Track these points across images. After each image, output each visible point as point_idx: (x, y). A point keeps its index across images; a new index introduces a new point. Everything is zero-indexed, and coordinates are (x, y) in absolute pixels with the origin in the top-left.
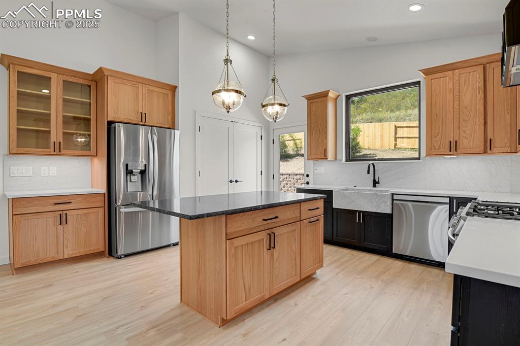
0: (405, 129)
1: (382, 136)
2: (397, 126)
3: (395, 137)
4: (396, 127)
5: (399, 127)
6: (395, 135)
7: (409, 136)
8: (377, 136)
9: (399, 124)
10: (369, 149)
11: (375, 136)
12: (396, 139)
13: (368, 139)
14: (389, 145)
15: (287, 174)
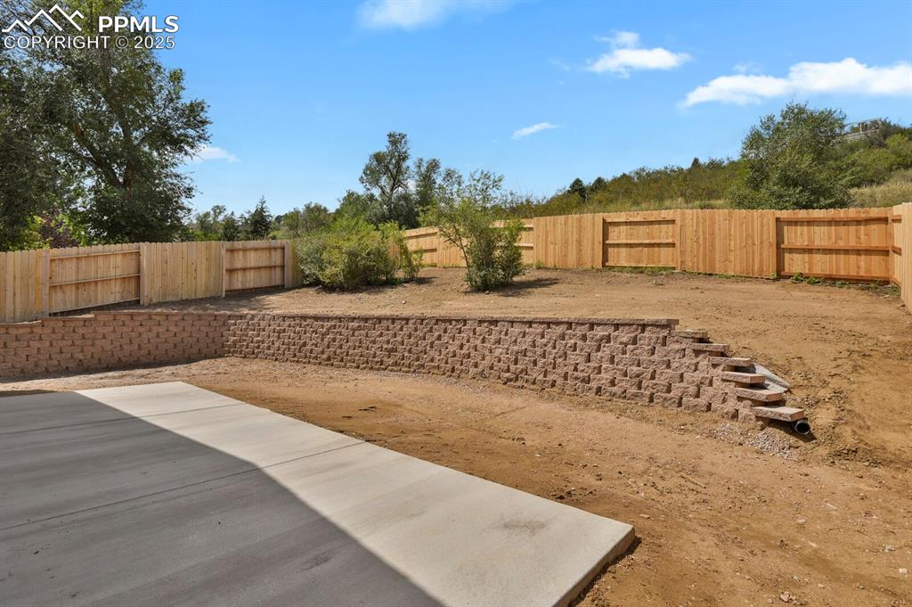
0: (623, 228)
1: (579, 242)
2: (609, 220)
3: (604, 244)
4: (606, 225)
5: (610, 223)
6: (604, 241)
7: (629, 242)
8: (570, 243)
9: (611, 217)
10: (555, 269)
11: (566, 242)
12: (605, 247)
13: (554, 249)
14: (593, 261)
15: (336, 318)
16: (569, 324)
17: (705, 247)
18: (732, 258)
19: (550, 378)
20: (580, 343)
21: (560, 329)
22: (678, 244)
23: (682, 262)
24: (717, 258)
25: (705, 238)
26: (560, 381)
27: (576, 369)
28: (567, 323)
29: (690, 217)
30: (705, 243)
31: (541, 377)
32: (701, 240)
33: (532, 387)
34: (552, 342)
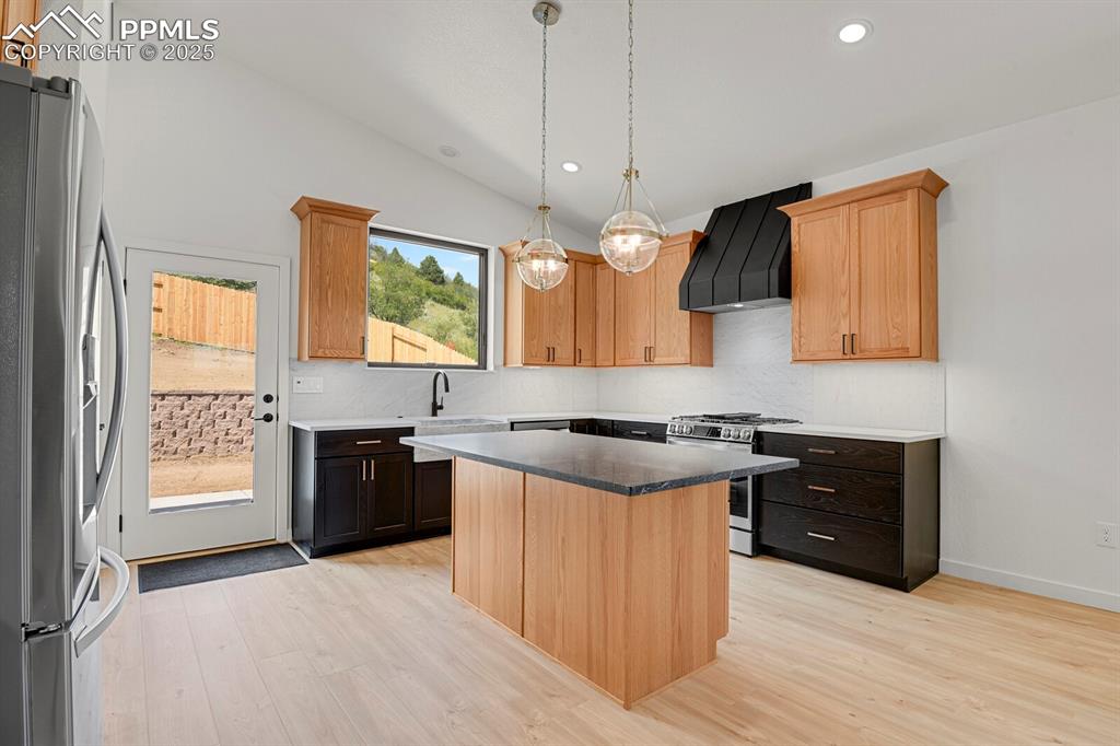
16: (216, 396)
17: (195, 319)
18: (222, 332)
19: (196, 445)
20: (230, 411)
21: (205, 401)
22: (165, 310)
23: (170, 329)
24: (207, 330)
25: (195, 310)
26: (209, 447)
27: (227, 434)
28: (214, 395)
29: (180, 285)
30: (195, 313)
31: (185, 446)
32: (191, 311)
33: (173, 457)
34: (196, 413)
